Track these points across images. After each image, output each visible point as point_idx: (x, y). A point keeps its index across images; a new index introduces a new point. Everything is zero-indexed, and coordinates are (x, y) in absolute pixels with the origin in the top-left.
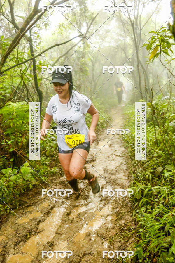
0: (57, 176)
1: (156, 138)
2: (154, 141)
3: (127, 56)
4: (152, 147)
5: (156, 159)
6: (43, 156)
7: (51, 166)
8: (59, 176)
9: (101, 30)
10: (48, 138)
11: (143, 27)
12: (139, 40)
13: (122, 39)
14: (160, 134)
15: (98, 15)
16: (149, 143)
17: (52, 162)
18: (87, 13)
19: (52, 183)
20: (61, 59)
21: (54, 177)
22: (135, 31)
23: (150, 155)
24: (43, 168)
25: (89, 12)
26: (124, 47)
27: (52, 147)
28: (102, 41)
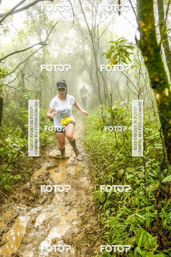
0: (20, 183)
1: (116, 142)
2: (115, 144)
3: (86, 63)
4: (113, 150)
5: (117, 162)
6: (5, 163)
7: (13, 174)
8: (22, 183)
9: (60, 38)
10: (9, 145)
11: (101, 36)
12: (97, 48)
13: (81, 46)
14: (120, 138)
15: (58, 23)
16: (110, 147)
17: (14, 169)
18: (47, 21)
19: (16, 190)
20: (21, 66)
21: (17, 185)
22: (93, 40)
23: (111, 158)
24: (5, 176)
25: (48, 20)
26: (83, 54)
27: (14, 154)
28: (61, 48)
